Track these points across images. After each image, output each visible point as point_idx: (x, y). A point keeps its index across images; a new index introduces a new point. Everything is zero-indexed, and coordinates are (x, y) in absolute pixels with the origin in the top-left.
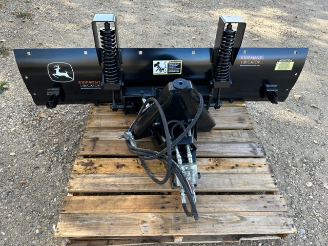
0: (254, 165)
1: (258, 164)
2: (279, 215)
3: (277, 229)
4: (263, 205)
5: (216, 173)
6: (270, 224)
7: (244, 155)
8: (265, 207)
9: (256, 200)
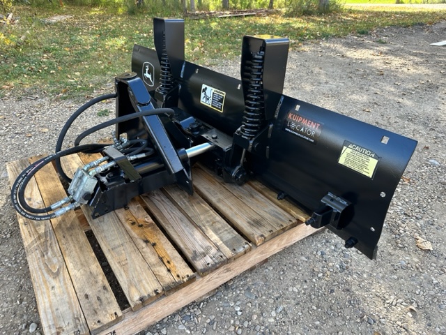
0: (168, 262)
1: (174, 266)
2: (77, 318)
3: (48, 320)
4: (89, 293)
5: (125, 229)
6: (54, 309)
7: (182, 246)
8: (87, 296)
9: (96, 282)
